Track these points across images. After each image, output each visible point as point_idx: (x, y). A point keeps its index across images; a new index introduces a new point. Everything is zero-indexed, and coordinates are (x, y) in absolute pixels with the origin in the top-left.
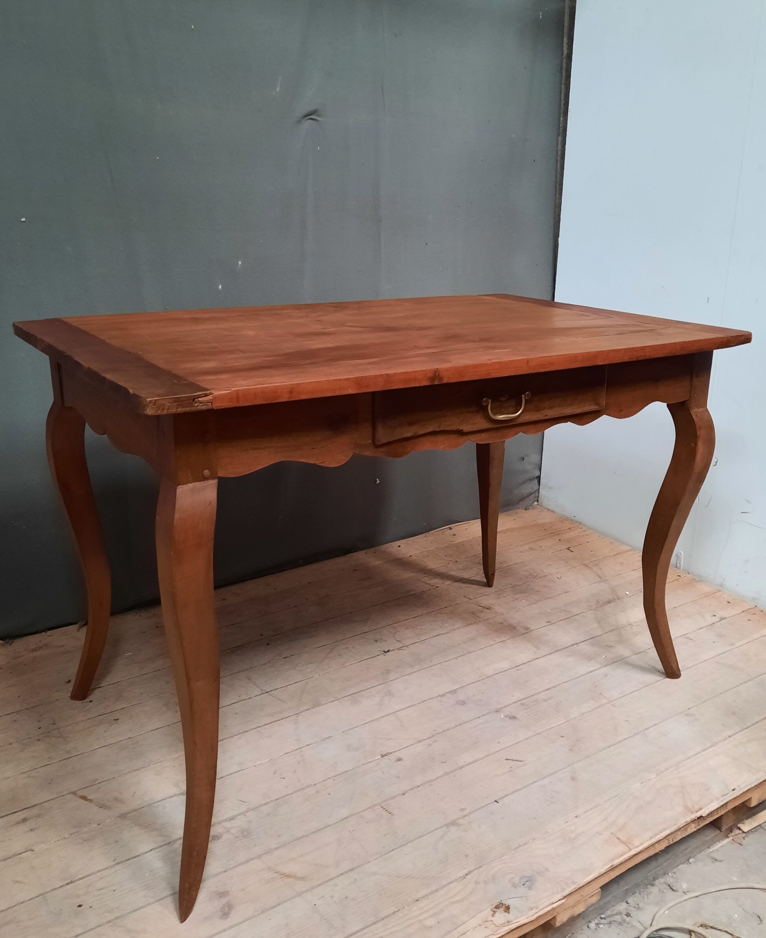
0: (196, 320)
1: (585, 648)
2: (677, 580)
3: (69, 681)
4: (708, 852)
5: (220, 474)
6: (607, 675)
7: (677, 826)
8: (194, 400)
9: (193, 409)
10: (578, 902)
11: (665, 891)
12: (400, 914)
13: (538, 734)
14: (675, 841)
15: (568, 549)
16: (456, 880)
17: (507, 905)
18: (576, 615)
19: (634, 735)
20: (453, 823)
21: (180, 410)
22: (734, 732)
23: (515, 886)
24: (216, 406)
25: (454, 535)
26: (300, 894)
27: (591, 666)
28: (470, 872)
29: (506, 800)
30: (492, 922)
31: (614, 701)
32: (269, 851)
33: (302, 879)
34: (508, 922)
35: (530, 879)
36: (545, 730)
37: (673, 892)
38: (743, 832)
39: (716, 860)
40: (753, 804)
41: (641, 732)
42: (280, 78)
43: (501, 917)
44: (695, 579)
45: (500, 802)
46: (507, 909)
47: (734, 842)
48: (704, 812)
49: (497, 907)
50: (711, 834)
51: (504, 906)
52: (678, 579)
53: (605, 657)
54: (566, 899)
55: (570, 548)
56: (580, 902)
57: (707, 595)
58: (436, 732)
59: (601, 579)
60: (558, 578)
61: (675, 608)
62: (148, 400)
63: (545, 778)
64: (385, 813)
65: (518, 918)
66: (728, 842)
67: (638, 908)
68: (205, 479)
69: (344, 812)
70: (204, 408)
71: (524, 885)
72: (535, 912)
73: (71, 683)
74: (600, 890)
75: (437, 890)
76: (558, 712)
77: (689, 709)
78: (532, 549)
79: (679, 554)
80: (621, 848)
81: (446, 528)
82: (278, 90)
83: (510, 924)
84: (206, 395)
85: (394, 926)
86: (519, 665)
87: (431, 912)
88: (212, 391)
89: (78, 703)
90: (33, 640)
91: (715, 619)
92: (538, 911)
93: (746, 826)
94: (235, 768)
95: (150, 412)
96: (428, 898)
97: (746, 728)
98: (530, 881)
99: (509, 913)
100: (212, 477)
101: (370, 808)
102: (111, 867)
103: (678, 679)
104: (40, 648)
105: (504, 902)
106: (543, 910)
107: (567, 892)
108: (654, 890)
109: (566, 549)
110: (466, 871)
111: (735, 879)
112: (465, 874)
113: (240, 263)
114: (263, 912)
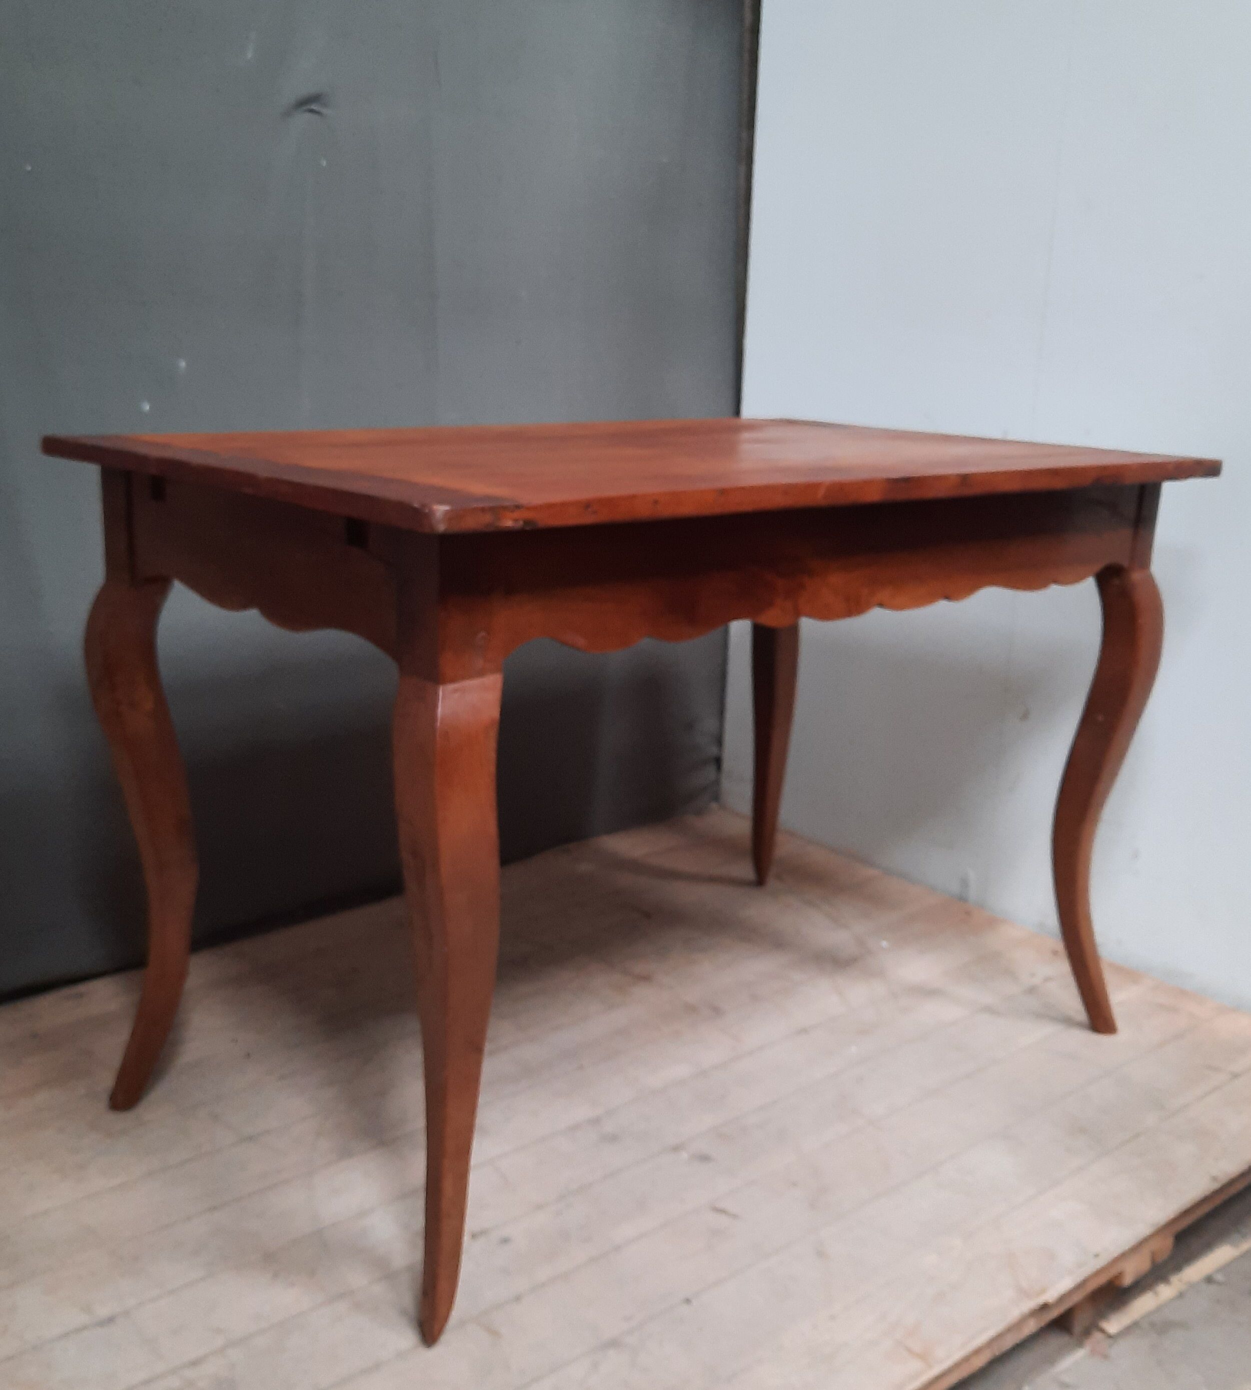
2: (964, 919)
4: (1053, 1372)
13: (752, 1182)
14: (1002, 1351)
20: (614, 1344)
22: (1085, 1161)
27: (834, 1064)
29: (701, 1299)
31: (879, 1120)
38: (1110, 1337)
40: (1127, 1280)
42: (253, 36)
44: (994, 917)
45: (692, 1303)
47: (1095, 1355)
48: (1050, 1296)
50: (1056, 1340)
52: (966, 918)
58: (570, 1191)
59: (837, 923)
63: (769, 1255)
66: (1085, 1355)
80: (915, 1365)
82: (250, 55)
93: (1113, 1325)
113: (183, 364)
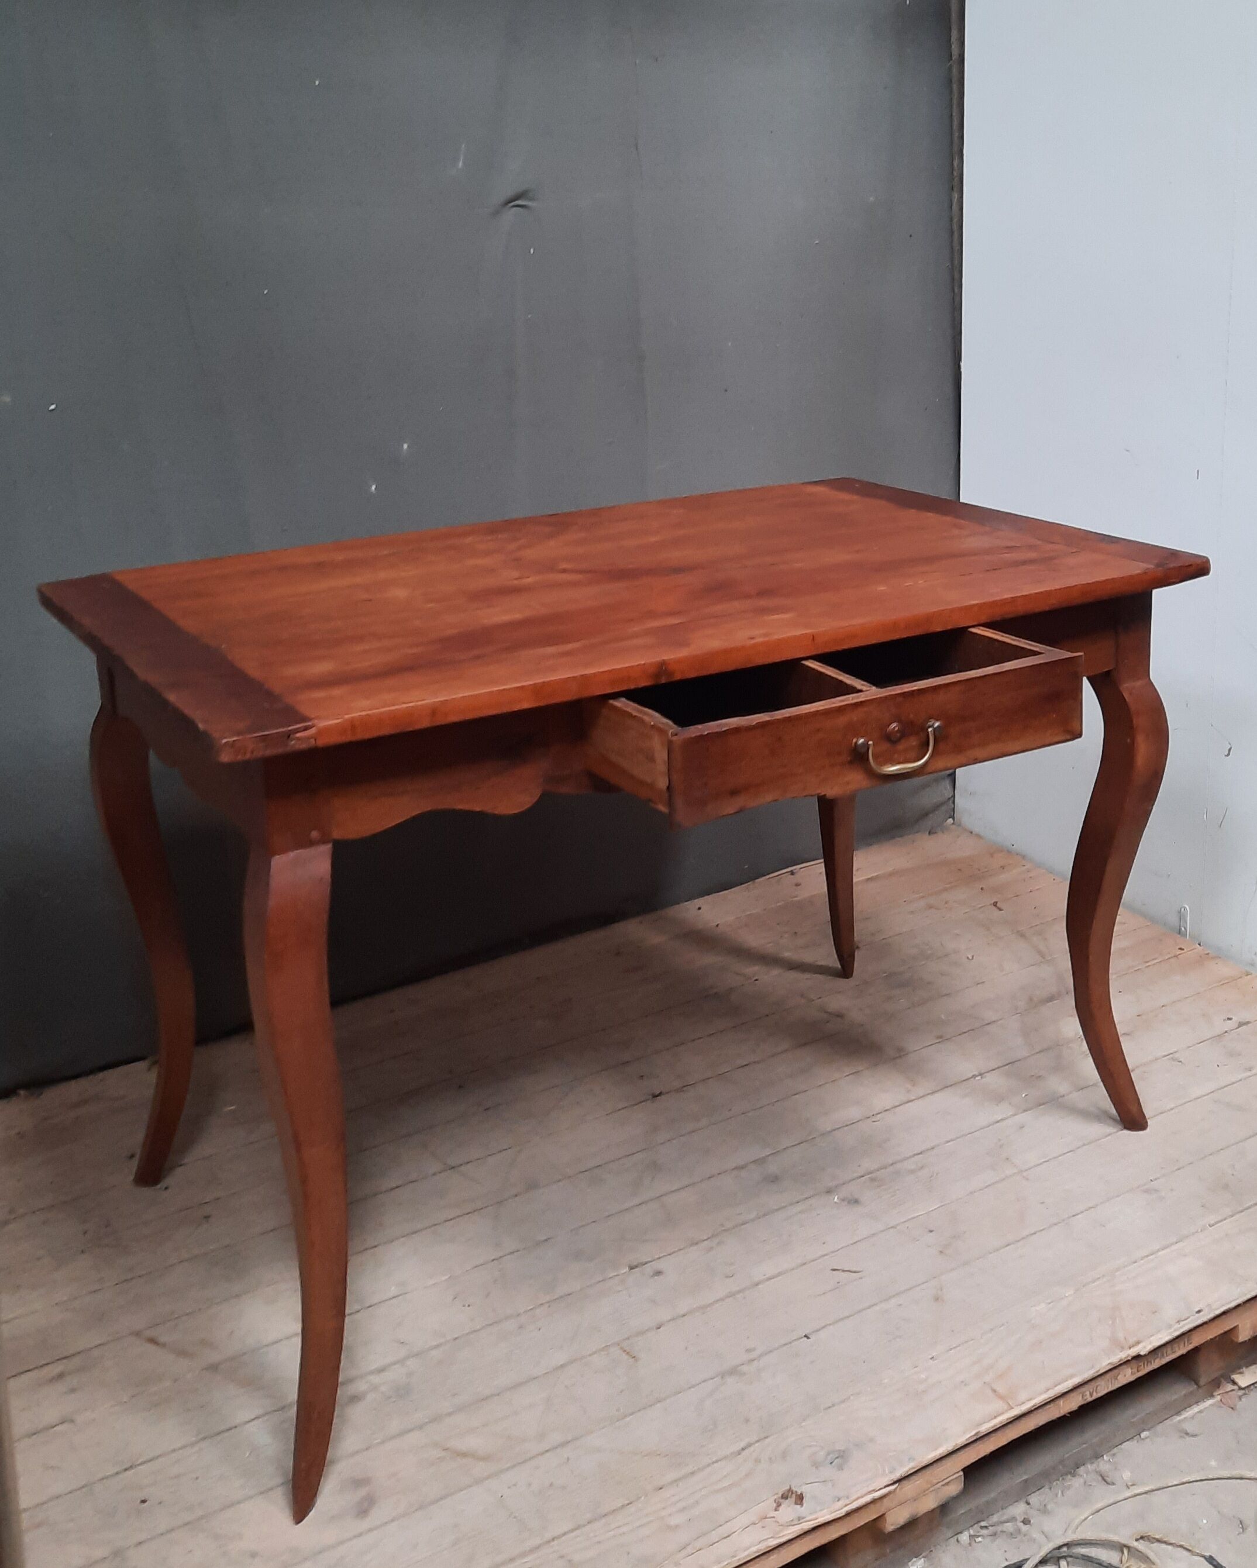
0: (321, 568)
1: (995, 1081)
2: (1176, 956)
3: (132, 1156)
4: (1175, 1421)
5: (337, 834)
6: (1023, 1127)
7: (1095, 1371)
8: (289, 737)
9: (288, 749)
10: (924, 1493)
11: (1094, 1484)
12: (632, 1509)
13: (892, 1227)
14: (1095, 1396)
15: (995, 904)
16: (725, 1458)
17: (799, 1493)
18: (989, 1024)
19: (1051, 1226)
20: (733, 1371)
21: (269, 752)
22: (1220, 1218)
23: (816, 1465)
24: (321, 742)
25: (797, 885)
26: (479, 1481)
27: (1001, 1111)
28: (749, 1445)
29: (822, 1334)
30: (774, 1519)
31: (1026, 1170)
32: (436, 1419)
33: (485, 1458)
34: (799, 1519)
35: (842, 1454)
36: (904, 1220)
37: (1107, 1485)
38: (1241, 1388)
39: (1187, 1434)
40: (1242, 1337)
41: (1064, 1220)
42: (463, 146)
43: (789, 1511)
44: (1208, 954)
45: (813, 1338)
46: (800, 1499)
47: (1223, 1405)
48: (1144, 1349)
49: (785, 1497)
50: (1181, 1389)
51: (794, 1496)
52: (1179, 954)
53: (1026, 1095)
54: (897, 1485)
55: (997, 902)
56: (927, 1492)
57: (1225, 983)
58: (723, 1229)
59: (1044, 958)
60: (968, 958)
61: (1163, 1006)
62: (224, 741)
63: (890, 1298)
64: (625, 1356)
65: (816, 1512)
66: (1211, 1405)
67: (1044, 1510)
68: (311, 843)
69: (560, 1358)
70: (304, 746)
71: (831, 1463)
72: (844, 1504)
73: (134, 1158)
74: (961, 1473)
75: (693, 1473)
76: (930, 1191)
77: (1151, 1181)
78: (930, 907)
79: (1183, 909)
80: (998, 1405)
81: (784, 873)
82: (461, 164)
83: (801, 1521)
84: (306, 729)
85: (619, 1527)
86: (877, 1114)
87: (680, 1505)
88: (316, 721)
89: (147, 1192)
90: (73, 1089)
91: (1230, 1025)
92: (848, 1503)
93: (1245, 1378)
94: (393, 1290)
95: (225, 757)
96: (677, 1485)
97: (1242, 1211)
98: (842, 1457)
99: (801, 1504)
100: (323, 841)
101: (603, 1349)
102: (193, 1444)
103: (1145, 1131)
104: (85, 1102)
105: (794, 1489)
106: (856, 1502)
107: (897, 1475)
108: (1076, 1483)
109: (991, 905)
110: (742, 1445)
111: (1213, 1463)
112: (740, 1448)
113: (405, 446)
114: (421, 1508)
